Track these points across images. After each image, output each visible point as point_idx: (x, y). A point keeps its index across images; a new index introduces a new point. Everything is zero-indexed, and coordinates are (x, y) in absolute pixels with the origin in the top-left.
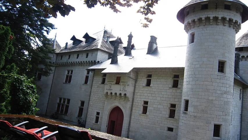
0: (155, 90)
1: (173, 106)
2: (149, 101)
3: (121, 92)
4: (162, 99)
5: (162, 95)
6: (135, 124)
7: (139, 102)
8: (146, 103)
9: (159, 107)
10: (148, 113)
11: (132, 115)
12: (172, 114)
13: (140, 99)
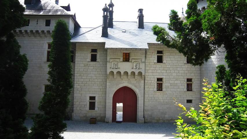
0: (169, 66)
1: (189, 80)
2: (164, 77)
3: (134, 70)
4: (178, 74)
5: (178, 71)
6: (151, 102)
7: (151, 79)
8: (160, 80)
9: (176, 82)
10: (164, 89)
11: (146, 94)
12: (189, 88)
13: (153, 77)
